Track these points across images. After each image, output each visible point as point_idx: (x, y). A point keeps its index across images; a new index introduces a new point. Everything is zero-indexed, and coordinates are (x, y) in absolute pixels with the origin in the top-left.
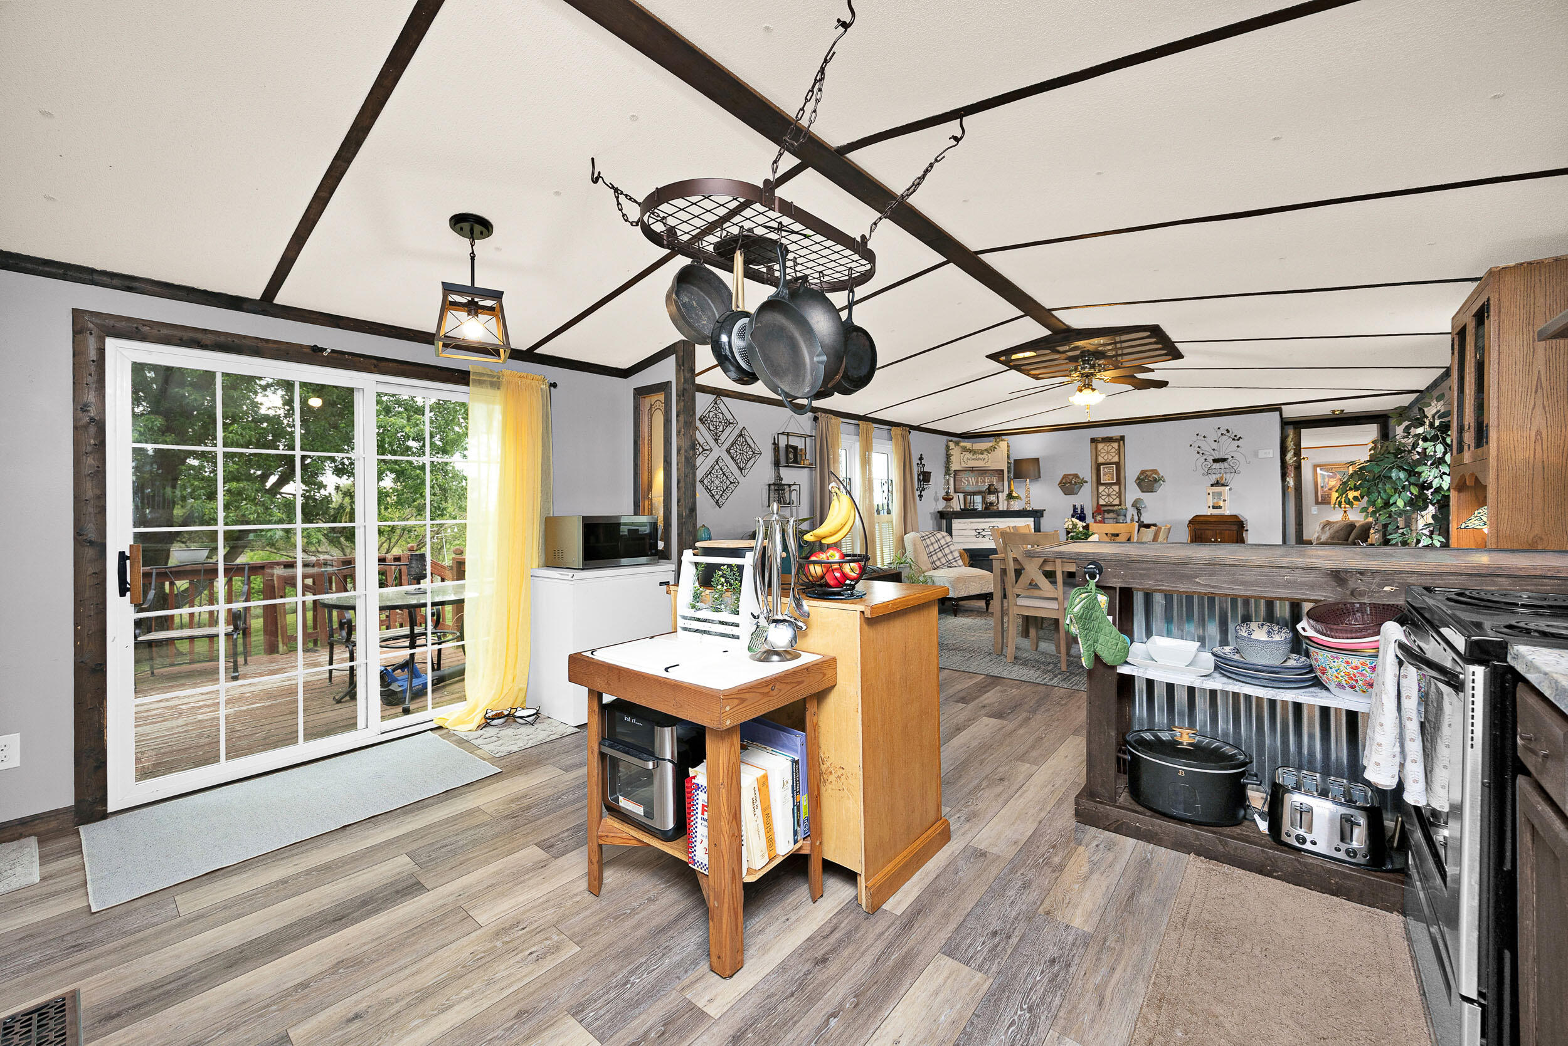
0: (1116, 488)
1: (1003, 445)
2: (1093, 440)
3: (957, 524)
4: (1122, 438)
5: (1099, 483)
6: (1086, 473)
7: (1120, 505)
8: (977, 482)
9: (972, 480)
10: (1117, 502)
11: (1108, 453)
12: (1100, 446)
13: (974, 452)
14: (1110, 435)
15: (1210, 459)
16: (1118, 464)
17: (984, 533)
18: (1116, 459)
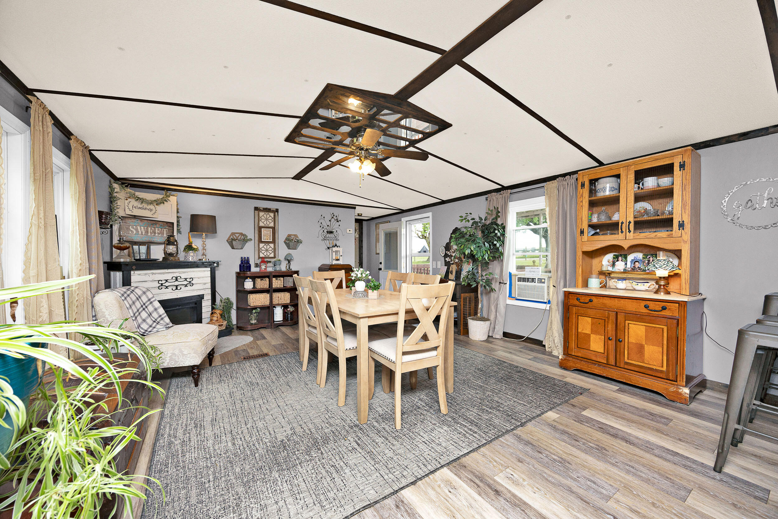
0: (272, 245)
1: (173, 199)
2: (256, 209)
3: (136, 276)
4: (277, 210)
5: (260, 241)
6: (251, 233)
7: (275, 257)
8: (147, 232)
9: (141, 229)
10: (272, 255)
11: (266, 219)
12: (261, 214)
13: (142, 200)
14: (269, 207)
15: (325, 231)
16: (274, 228)
17: (167, 284)
18: (272, 225)
